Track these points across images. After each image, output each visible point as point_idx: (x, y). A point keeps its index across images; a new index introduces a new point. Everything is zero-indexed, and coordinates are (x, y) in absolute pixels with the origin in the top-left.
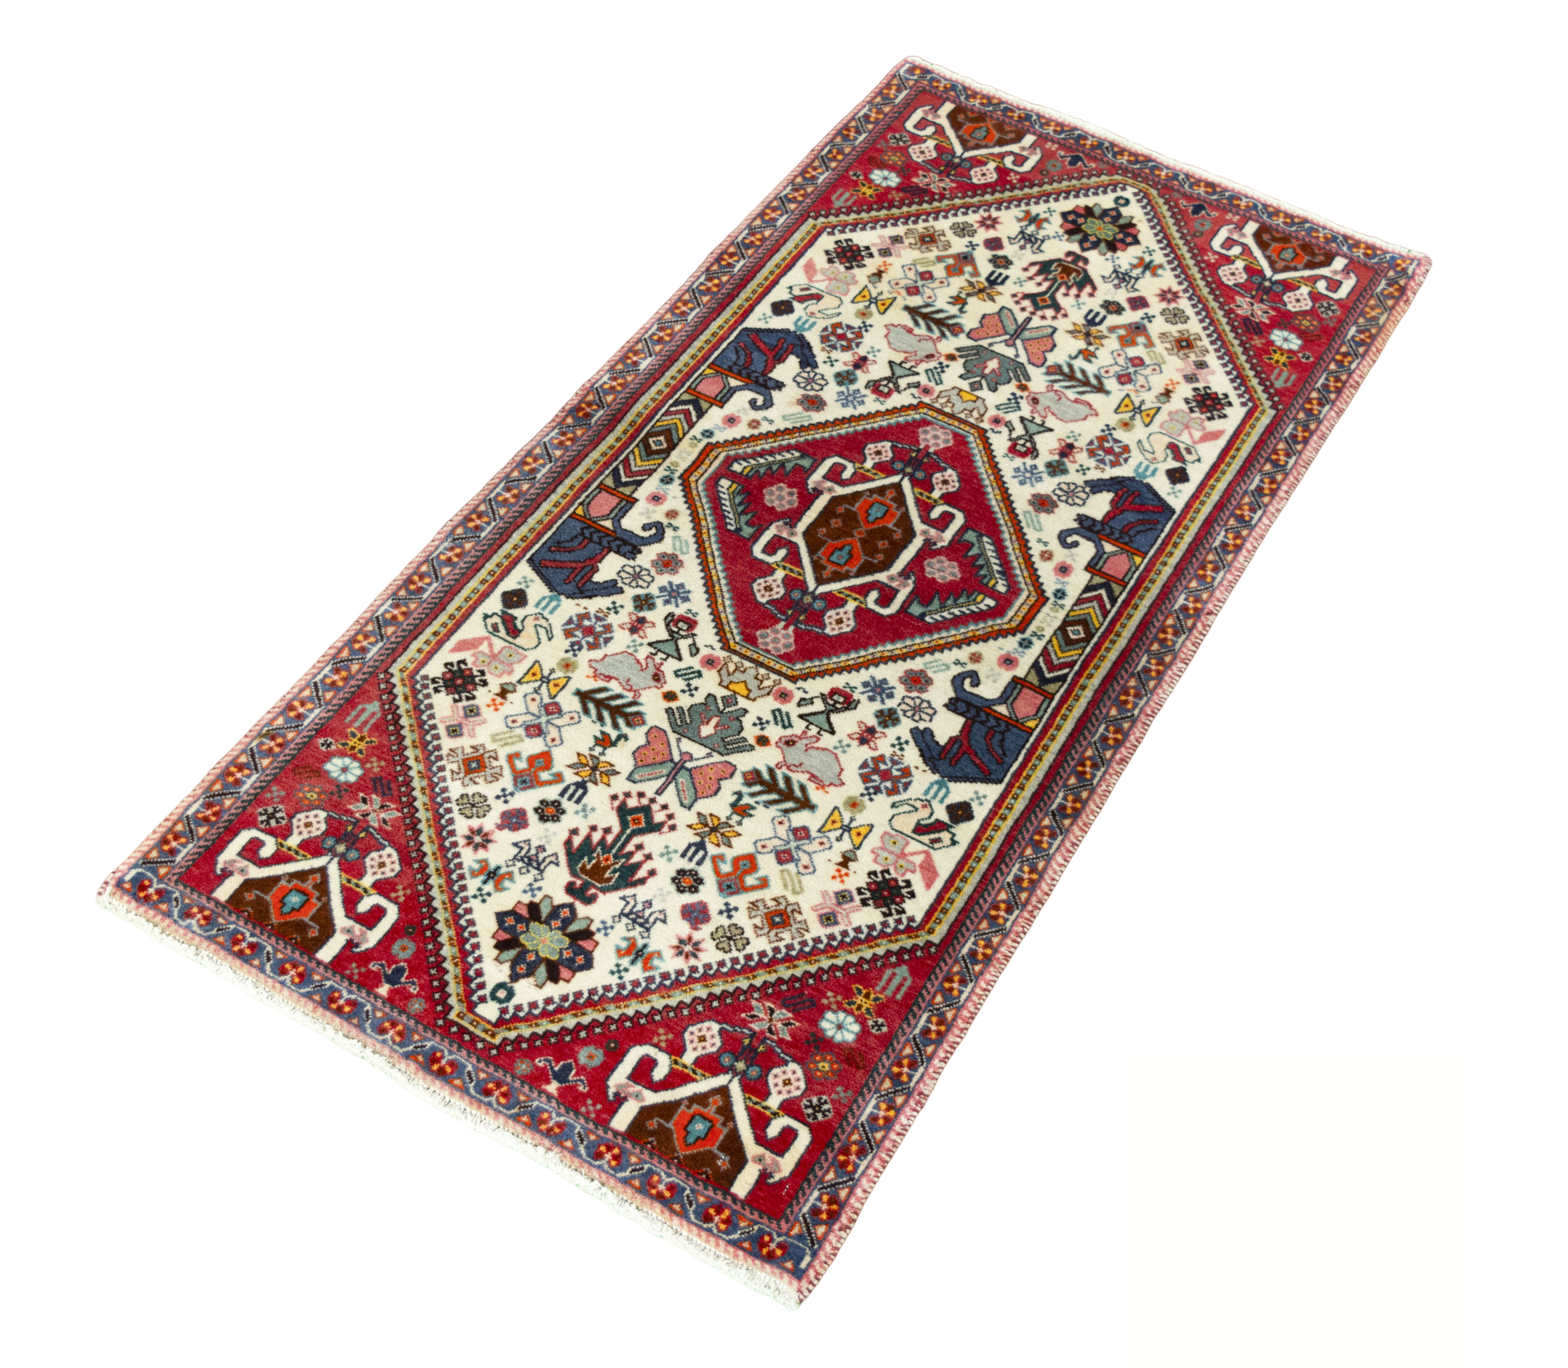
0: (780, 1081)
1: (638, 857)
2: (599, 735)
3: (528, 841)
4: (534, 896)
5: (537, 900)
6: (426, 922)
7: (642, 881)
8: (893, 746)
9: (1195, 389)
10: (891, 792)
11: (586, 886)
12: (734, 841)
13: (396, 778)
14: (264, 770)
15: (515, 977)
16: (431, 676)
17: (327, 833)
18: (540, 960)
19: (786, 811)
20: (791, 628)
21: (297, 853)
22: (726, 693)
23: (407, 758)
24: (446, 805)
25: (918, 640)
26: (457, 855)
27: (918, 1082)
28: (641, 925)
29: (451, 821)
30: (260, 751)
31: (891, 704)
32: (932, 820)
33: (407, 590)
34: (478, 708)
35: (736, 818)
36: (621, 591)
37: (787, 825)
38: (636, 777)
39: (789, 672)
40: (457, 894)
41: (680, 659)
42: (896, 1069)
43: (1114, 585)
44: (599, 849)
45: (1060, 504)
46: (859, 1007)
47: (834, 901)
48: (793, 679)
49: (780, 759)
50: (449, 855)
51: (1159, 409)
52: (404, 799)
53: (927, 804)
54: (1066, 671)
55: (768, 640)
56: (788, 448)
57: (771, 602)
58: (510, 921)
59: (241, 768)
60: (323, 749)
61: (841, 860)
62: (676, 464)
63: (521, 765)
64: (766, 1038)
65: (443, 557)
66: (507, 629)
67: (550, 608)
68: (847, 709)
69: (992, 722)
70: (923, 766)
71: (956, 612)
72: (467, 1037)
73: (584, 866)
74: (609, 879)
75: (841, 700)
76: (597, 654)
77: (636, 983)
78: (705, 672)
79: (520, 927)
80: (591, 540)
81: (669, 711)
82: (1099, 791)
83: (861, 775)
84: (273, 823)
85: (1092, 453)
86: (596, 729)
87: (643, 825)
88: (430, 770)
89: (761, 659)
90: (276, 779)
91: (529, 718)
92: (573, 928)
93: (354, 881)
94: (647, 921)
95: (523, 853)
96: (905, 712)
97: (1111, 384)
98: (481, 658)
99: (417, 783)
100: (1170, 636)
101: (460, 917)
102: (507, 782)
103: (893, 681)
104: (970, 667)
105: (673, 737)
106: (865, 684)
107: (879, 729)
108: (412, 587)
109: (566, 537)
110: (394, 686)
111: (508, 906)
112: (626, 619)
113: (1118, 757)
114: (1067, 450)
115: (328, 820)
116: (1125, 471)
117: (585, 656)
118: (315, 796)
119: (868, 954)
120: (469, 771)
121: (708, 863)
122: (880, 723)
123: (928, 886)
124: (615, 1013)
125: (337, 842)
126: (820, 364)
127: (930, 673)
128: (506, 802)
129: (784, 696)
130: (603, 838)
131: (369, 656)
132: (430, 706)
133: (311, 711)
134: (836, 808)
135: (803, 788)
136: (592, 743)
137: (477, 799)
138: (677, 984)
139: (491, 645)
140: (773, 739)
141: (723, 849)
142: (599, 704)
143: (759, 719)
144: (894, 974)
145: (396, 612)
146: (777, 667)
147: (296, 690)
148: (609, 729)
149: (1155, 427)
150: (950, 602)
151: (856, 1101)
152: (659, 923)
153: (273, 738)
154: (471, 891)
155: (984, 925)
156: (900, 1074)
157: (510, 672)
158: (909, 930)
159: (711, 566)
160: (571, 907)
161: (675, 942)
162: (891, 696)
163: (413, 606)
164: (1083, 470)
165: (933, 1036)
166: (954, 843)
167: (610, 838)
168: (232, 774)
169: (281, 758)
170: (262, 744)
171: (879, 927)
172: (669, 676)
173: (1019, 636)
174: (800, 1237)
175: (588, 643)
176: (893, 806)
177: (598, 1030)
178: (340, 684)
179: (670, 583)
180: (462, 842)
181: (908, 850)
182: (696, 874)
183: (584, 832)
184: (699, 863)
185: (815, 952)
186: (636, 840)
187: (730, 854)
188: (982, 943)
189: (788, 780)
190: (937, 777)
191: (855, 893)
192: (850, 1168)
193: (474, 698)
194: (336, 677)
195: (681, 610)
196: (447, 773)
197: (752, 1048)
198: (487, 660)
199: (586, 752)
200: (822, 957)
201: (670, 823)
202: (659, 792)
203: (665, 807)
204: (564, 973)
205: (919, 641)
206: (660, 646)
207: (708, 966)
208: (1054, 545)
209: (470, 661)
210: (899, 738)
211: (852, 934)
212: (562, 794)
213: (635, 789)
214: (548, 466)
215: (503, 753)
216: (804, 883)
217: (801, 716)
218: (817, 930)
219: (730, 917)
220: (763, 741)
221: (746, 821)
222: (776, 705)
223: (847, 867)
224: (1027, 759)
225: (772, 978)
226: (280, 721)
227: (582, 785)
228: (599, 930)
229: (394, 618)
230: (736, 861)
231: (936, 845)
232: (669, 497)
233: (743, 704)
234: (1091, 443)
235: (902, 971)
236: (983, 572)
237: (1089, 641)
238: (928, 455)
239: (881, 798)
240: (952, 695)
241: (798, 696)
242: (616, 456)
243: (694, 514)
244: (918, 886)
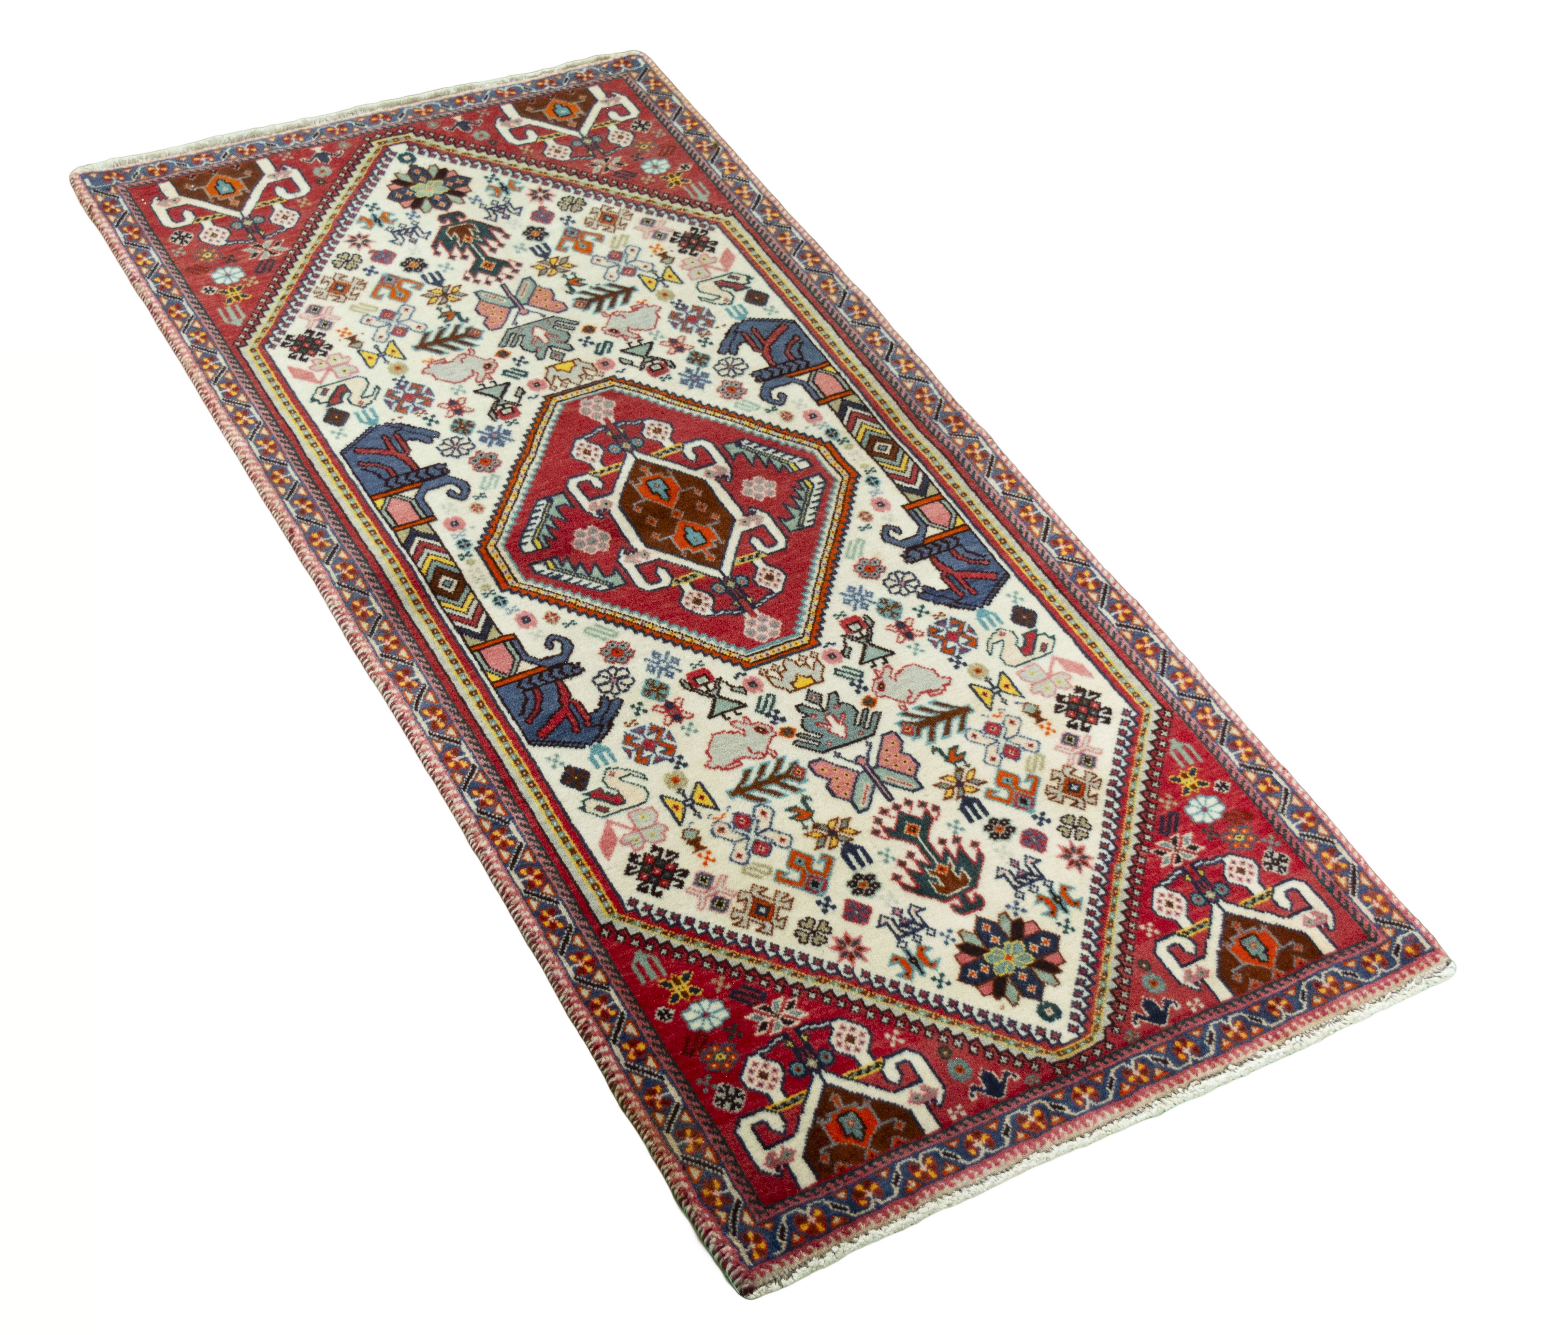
0: (219, 233)
1: (456, 253)
2: (583, 282)
3: (519, 215)
4: (470, 199)
9: (685, 873)
10: (390, 393)
11: (455, 222)
12: (426, 300)
14: (685, 136)
15: (413, 166)
16: (710, 232)
17: (606, 141)
18: (416, 182)
20: (603, 423)
21: (601, 125)
28: (399, 232)
31: (475, 437)
32: (344, 400)
34: (660, 239)
35: (445, 309)
36: (719, 352)
37: (414, 329)
39: (558, 399)
41: (623, 351)
42: (168, 279)
43: (478, 642)
44: (480, 239)
45: (606, 666)
46: (232, 290)
47: (327, 319)
48: (548, 398)
49: (478, 353)
51: (680, 824)
53: (360, 405)
54: (412, 552)
56: (819, 521)
57: (642, 426)
58: (459, 182)
59: (695, 127)
60: (683, 165)
61: (358, 339)
62: (850, 447)
64: (255, 241)
65: (831, 281)
67: (733, 311)
68: (492, 410)
69: (402, 481)
70: (398, 421)
74: (451, 235)
75: (504, 412)
76: (664, 314)
77: (356, 210)
78: (599, 358)
79: (450, 184)
81: (576, 323)
83: (422, 386)
84: (636, 125)
85: (654, 729)
86: (590, 283)
87: (482, 267)
89: (585, 391)
91: (630, 258)
92: (427, 204)
93: (555, 137)
96: (460, 439)
97: (744, 806)
98: (708, 259)
100: (387, 643)
102: (580, 225)
103: (495, 449)
104: (471, 501)
105: (549, 314)
106: (508, 432)
107: (457, 417)
109: (804, 349)
114: (675, 712)
115: (618, 147)
116: (614, 739)
117: (667, 308)
118: (644, 149)
121: (420, 280)
123: (291, 369)
125: (594, 142)
126: (921, 602)
128: (561, 218)
129: (536, 385)
132: (681, 220)
134: (405, 358)
136: (579, 276)
137: (576, 208)
138: (336, 225)
139: (718, 269)
140: (499, 360)
141: (424, 292)
143: (526, 363)
144: (239, 316)
146: (569, 395)
149: (655, 802)
150: (549, 522)
151: (167, 253)
153: (710, 148)
154: (499, 175)
156: (162, 279)
157: (681, 266)
158: (266, 340)
159: (710, 412)
160: (445, 210)
161: (370, 239)
162: (483, 440)
164: (638, 709)
165: (173, 307)
166: (313, 400)
167: (485, 249)
172: (610, 338)
175: (680, 314)
176: (378, 387)
179: (709, 382)
180: (545, 188)
181: (331, 375)
182: (415, 271)
183: (503, 241)
184: (423, 276)
186: (472, 259)
187: (417, 293)
188: (216, 367)
189: (454, 348)
190: (381, 422)
191: (323, 333)
193: (672, 240)
195: (674, 373)
196: (612, 205)
197: (255, 233)
198: (704, 262)
199: (573, 270)
202: (504, 287)
203: (488, 283)
204: (396, 186)
205: (524, 486)
207: (336, 243)
208: (558, 629)
209: (711, 254)
211: (292, 315)
212: (545, 244)
215: (608, 235)
216: (356, 314)
217: (508, 384)
218: (311, 300)
219: (365, 269)
220: (503, 354)
221: (439, 313)
222: (531, 377)
223: (349, 339)
224: (347, 479)
225: (297, 265)
227: (545, 255)
228: (414, 212)
232: (810, 425)
233: (548, 362)
234: (670, 736)
235: (238, 322)
236: (567, 566)
237: (430, 585)
238: (743, 609)
239: (392, 385)
240: (452, 474)
241: (530, 392)
242: (884, 418)
243: (777, 429)
244: (297, 364)
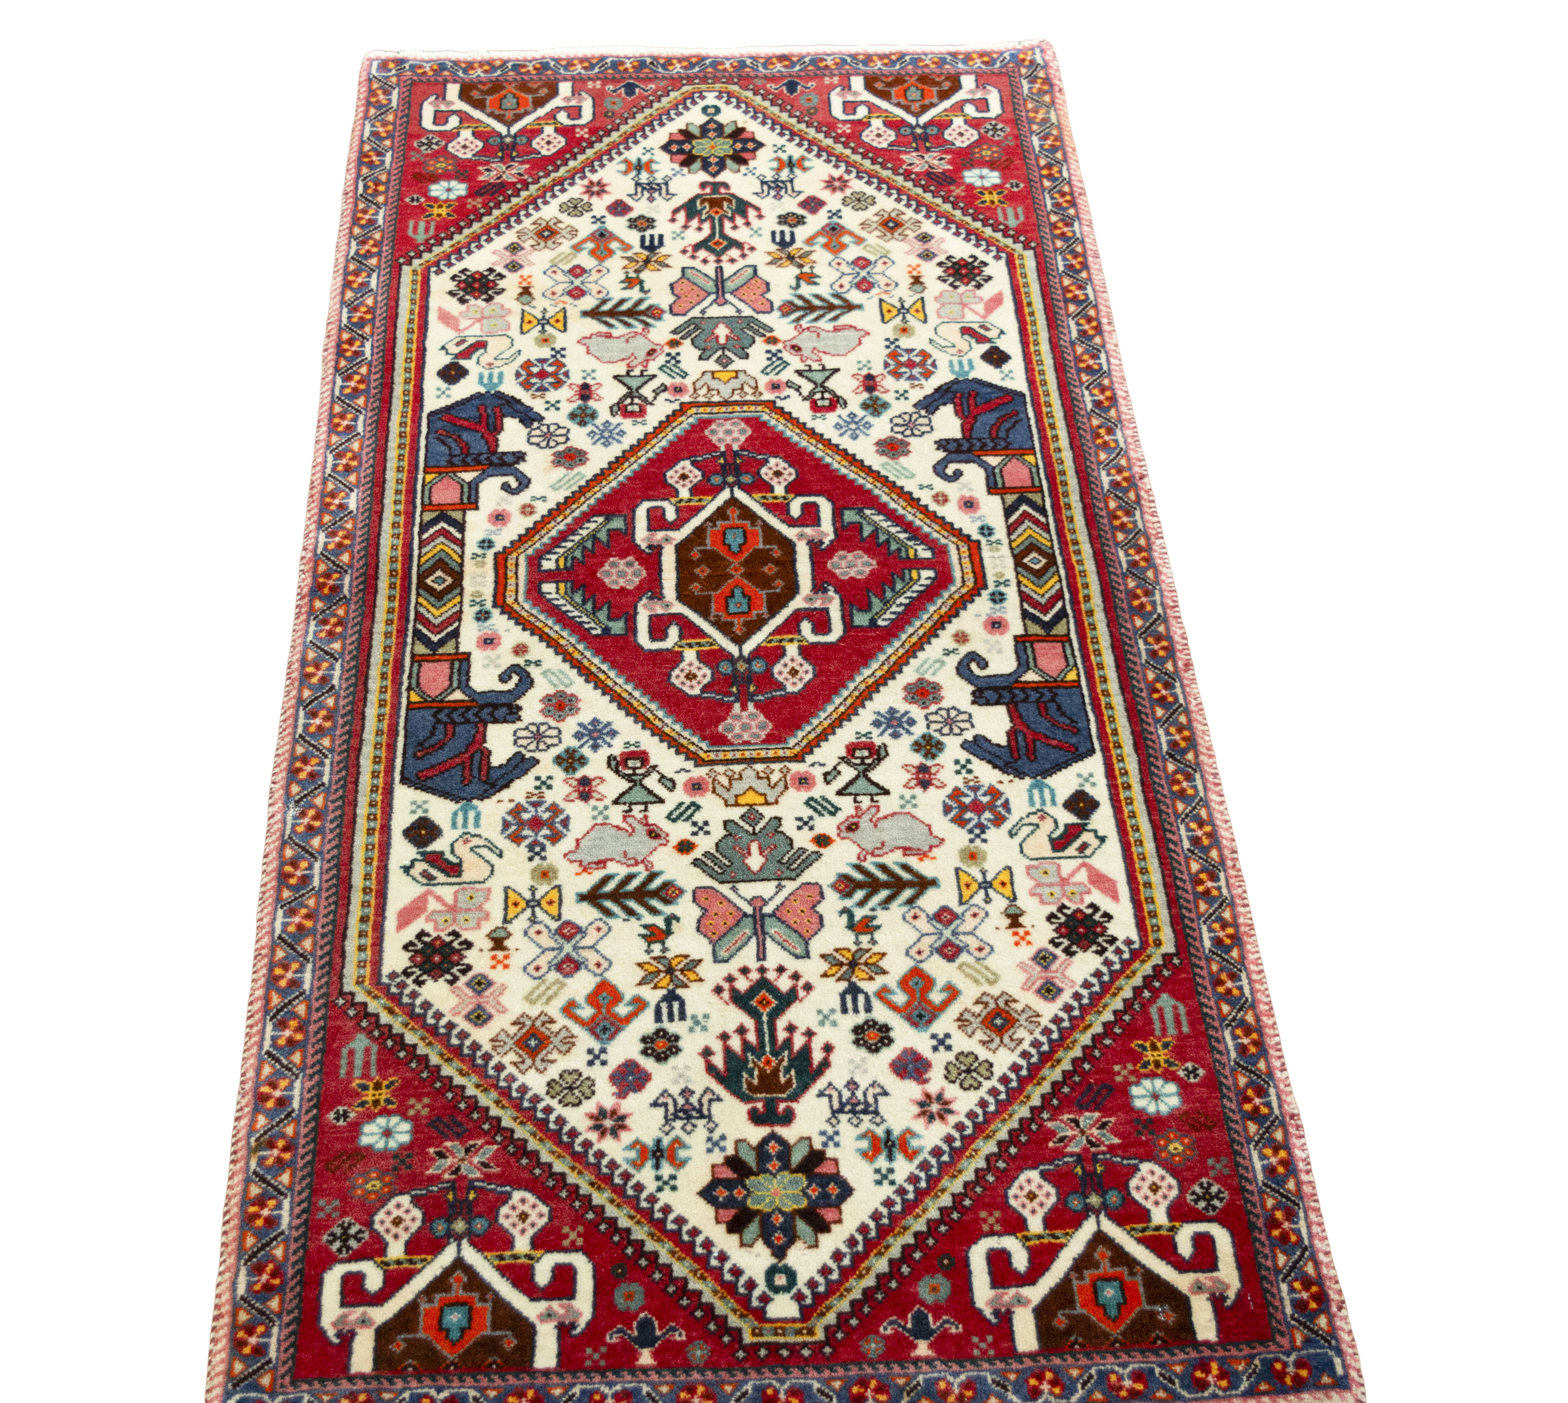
0: (1145, 1191)
1: (799, 1042)
2: (644, 932)
3: (665, 1093)
4: (723, 1149)
5: (730, 1151)
6: (629, 1251)
7: (825, 1064)
8: (958, 772)
9: (940, 264)
10: (999, 821)
11: (770, 1105)
12: (884, 964)
13: (455, 1108)
14: (290, 1188)
15: (780, 1252)
16: (399, 970)
17: (428, 1218)
18: (790, 1217)
19: (910, 901)
20: (751, 706)
21: (411, 1262)
22: (742, 810)
23: (450, 1079)
24: (541, 1106)
25: (890, 650)
26: (600, 1155)
27: (1280, 1107)
28: (865, 1112)
29: (561, 1121)
30: (269, 1169)
31: (919, 729)
32: (1061, 828)
33: (290, 887)
34: (484, 976)
35: (865, 939)
36: (535, 761)
37: (923, 916)
38: (723, 954)
39: (788, 753)
40: (637, 1198)
41: (661, 801)
42: (1248, 1107)
43: (1029, 495)
44: (750, 1056)
45: (911, 440)
46: (1157, 1064)
47: (1038, 969)
48: (799, 758)
50: (592, 1159)
51: (922, 299)
52: (486, 1127)
53: (1043, 814)
54: (1059, 605)
55: (737, 730)
56: (586, 517)
57: (706, 688)
58: (722, 1194)
59: (261, 1202)
60: (341, 1123)
61: (1008, 921)
62: (479, 593)
63: (586, 1012)
64: (1095, 1155)
65: (300, 829)
66: (442, 870)
67: (471, 820)
68: (880, 760)
69: (1034, 696)
70: (1006, 778)
71: (902, 600)
72: (785, 1353)
73: (750, 1085)
74: (789, 1082)
75: (866, 753)
76: (567, 844)
77: (913, 1179)
78: (698, 800)
79: (739, 1193)
80: (454, 723)
81: (696, 863)
82: (1192, 707)
83: (953, 820)
84: (353, 1244)
85: (897, 375)
86: (634, 927)
87: (775, 1003)
88: (487, 1076)
89: (747, 755)
90: (316, 1191)
91: (550, 955)
92: (797, 1158)
93: (507, 1253)
94: (866, 1103)
95: (671, 1109)
96: (940, 731)
97: (855, 296)
98: (441, 919)
99: (485, 1100)
100: (1125, 519)
101: (663, 1222)
102: (585, 1040)
103: (902, 707)
104: (964, 650)
105: (725, 889)
106: (876, 724)
107: (929, 763)
108: (293, 881)
109: (422, 734)
110: (365, 1005)
111: (705, 1178)
112: (567, 789)
113: (1180, 664)
114: (870, 383)
115: (416, 1201)
116: (942, 376)
117: (555, 854)
118: (378, 1184)
119: (1117, 1004)
120: (533, 1053)
121: (876, 1003)
122: (926, 756)
123: (1115, 897)
124: (920, 1225)
125: (450, 1220)
126: (544, 413)
127: (929, 677)
128: (604, 1063)
129: (804, 781)
130: (745, 1043)
131: (307, 986)
132: (427, 1005)
133: (290, 1087)
134: (957, 870)
135: (906, 867)
136: (644, 945)
137: (569, 1079)
138: (957, 1154)
139: (439, 899)
140: (832, 833)
141: (880, 980)
142: (617, 896)
143: (799, 819)
144: (1160, 1010)
145: (297, 920)
146: (771, 754)
147: (251, 1074)
148: (649, 919)
149: (933, 320)
150: (889, 594)
151: (1238, 1164)
152: (882, 1100)
153: (271, 1145)
154: (651, 1186)
155: (1203, 906)
156: (1256, 1109)
157: (487, 916)
158: (1136, 955)
159: (610, 683)
160: (773, 1136)
161: (916, 1110)
162: (912, 722)
163: (311, 902)
164: (902, 395)
165: (1253, 1049)
166: (1102, 839)
167: (752, 1037)
168: (257, 1216)
169: (301, 1163)
170: (261, 1161)
171: (1104, 969)
172: (666, 826)
173: (985, 594)
174: (1307, 1342)
175: (546, 837)
176: (1012, 834)
177: (917, 1255)
178: (299, 1037)
179: (580, 725)
180: (593, 1136)
181: (1065, 872)
182: (875, 1023)
183: (717, 1047)
184: (868, 1009)
185: (1065, 1034)
186: (781, 1023)
187: (891, 980)
188: (1216, 926)
189: (883, 868)
190: (1028, 781)
191: (1051, 948)
192: (1293, 1238)
193: (469, 968)
194: (287, 1033)
195: (617, 748)
196: (510, 1069)
197: (1090, 1175)
198: (449, 917)
199: (646, 958)
200: (1076, 1035)
201: (801, 983)
202: (761, 955)
203: (781, 970)
204: (828, 1214)
205: (893, 649)
206: (627, 798)
207: (971, 1115)
208: (940, 485)
209: (429, 928)
210: (957, 762)
211: (1085, 992)
212: (658, 1018)
213: (732, 967)
214: (338, 666)
215: (554, 1009)
216: (993, 967)
217: (840, 793)
218: (1048, 1010)
219: (949, 1048)
220: (823, 841)
221: (877, 935)
222: (804, 795)
223: (1020, 925)
224: (1099, 715)
225: (1046, 1087)
226: (262, 1121)
227: (671, 997)
228: (825, 1144)
229: (300, 927)
230: (904, 983)
231: (1088, 852)
232: (501, 633)
233: (768, 812)
234: (886, 365)
235: (1166, 1001)
236: (894, 547)
237: (1055, 563)
238: (736, 454)
239: (992, 833)
240: (971, 688)
241: (818, 773)
242: (404, 617)
243: (544, 637)
244: (1105, 904)
